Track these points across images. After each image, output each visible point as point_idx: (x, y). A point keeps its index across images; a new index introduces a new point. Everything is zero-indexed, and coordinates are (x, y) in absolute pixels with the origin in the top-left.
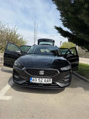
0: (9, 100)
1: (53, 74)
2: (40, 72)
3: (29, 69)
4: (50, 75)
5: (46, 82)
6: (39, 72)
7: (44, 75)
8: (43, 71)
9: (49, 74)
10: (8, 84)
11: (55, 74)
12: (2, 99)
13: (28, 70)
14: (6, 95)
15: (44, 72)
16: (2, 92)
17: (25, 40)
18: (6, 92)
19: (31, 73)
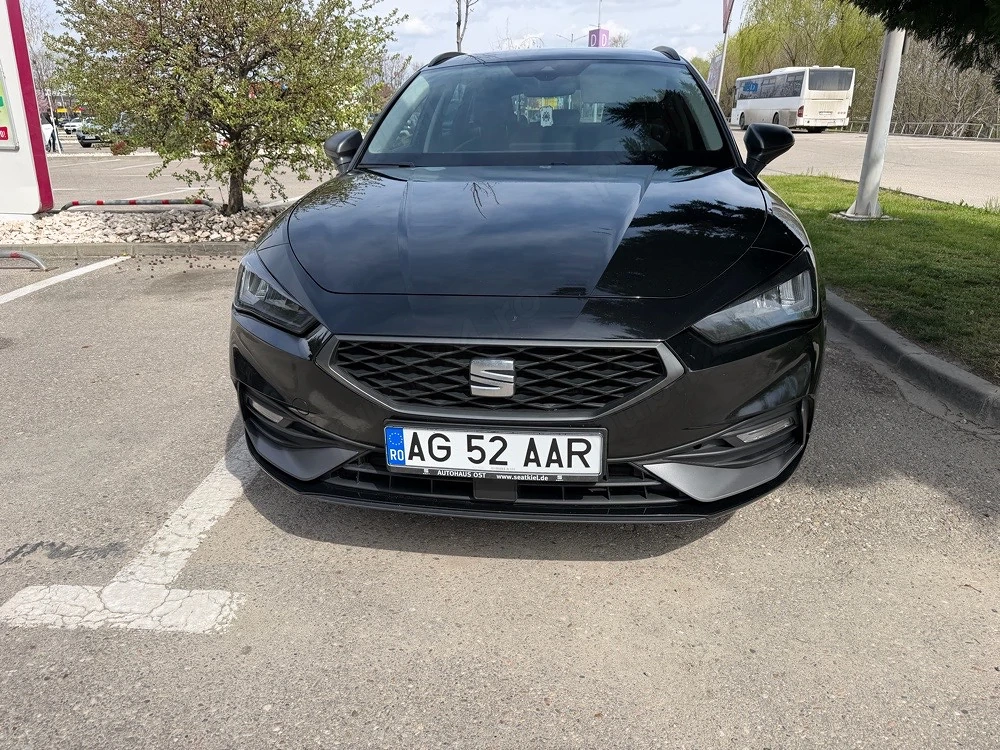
0: (211, 638)
1: (607, 391)
2: (479, 368)
3: (363, 348)
4: (578, 400)
5: (543, 469)
6: (466, 373)
7: (522, 399)
8: (509, 364)
9: (574, 392)
10: (222, 462)
11: (637, 382)
12: (149, 624)
13: (357, 359)
14: (190, 579)
15: (518, 373)
16: (162, 548)
17: (370, 14)
18: (194, 544)
19: (384, 384)
